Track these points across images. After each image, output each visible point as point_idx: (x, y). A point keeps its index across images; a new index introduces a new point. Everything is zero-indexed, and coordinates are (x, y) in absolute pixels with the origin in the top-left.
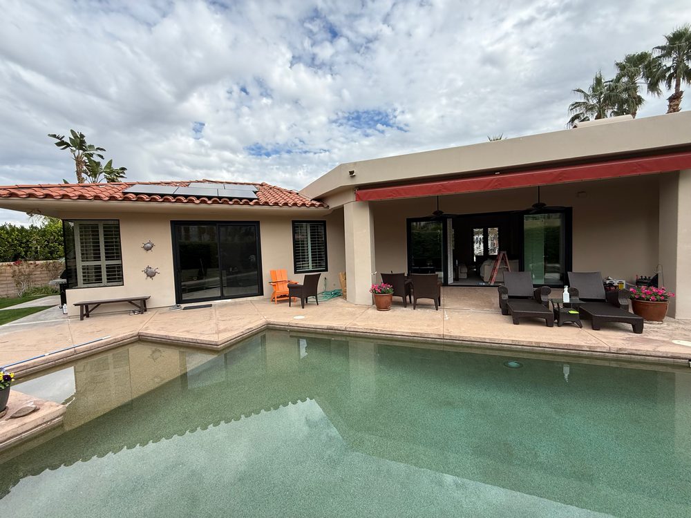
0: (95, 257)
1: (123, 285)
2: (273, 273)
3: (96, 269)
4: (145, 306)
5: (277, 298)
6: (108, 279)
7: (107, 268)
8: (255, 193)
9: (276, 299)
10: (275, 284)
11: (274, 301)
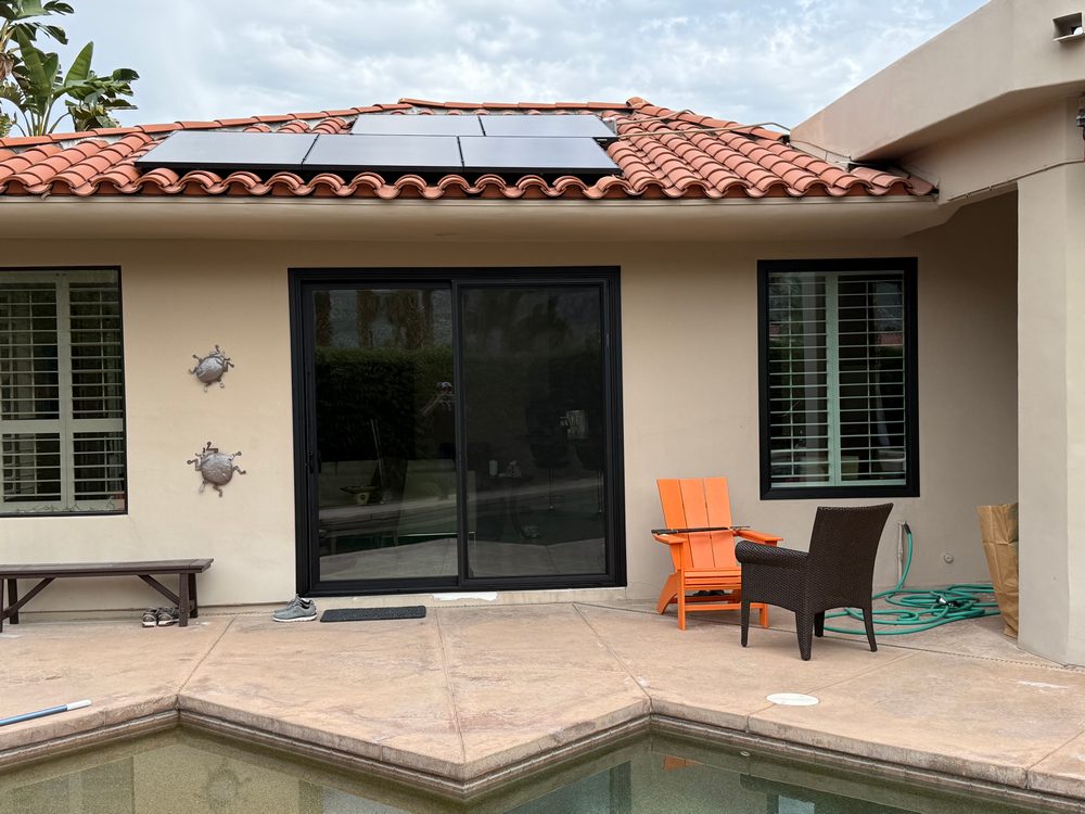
0: (39, 406)
1: (125, 512)
2: (670, 490)
3: (42, 446)
4: (193, 595)
5: (689, 600)
6: (78, 487)
7: (77, 446)
8: (605, 144)
9: (683, 607)
10: (677, 537)
11: (674, 614)
